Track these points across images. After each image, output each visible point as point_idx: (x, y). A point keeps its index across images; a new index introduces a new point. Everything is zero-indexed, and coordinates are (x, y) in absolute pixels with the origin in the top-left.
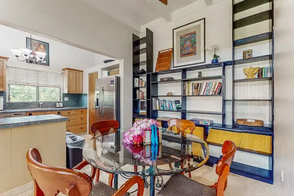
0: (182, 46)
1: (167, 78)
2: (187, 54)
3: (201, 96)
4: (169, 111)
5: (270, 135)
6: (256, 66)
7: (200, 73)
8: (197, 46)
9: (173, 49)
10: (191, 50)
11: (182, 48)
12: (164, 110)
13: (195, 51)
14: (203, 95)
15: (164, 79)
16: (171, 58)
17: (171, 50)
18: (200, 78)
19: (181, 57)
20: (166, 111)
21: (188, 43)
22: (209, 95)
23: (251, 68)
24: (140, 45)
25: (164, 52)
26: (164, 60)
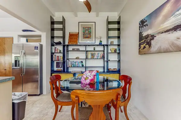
0: (84, 33)
1: (77, 49)
2: (86, 37)
3: (95, 59)
4: (78, 67)
5: (119, 73)
6: (114, 48)
7: (94, 48)
8: (92, 34)
9: (79, 33)
10: (88, 36)
11: (84, 34)
12: (74, 67)
13: (91, 37)
14: (96, 59)
15: (75, 49)
16: (78, 38)
17: (77, 33)
18: (94, 50)
19: (83, 38)
20: (75, 67)
21: (87, 32)
22: (98, 59)
23: (113, 48)
24: (55, 25)
25: (73, 33)
26: (74, 38)
